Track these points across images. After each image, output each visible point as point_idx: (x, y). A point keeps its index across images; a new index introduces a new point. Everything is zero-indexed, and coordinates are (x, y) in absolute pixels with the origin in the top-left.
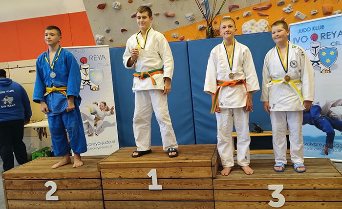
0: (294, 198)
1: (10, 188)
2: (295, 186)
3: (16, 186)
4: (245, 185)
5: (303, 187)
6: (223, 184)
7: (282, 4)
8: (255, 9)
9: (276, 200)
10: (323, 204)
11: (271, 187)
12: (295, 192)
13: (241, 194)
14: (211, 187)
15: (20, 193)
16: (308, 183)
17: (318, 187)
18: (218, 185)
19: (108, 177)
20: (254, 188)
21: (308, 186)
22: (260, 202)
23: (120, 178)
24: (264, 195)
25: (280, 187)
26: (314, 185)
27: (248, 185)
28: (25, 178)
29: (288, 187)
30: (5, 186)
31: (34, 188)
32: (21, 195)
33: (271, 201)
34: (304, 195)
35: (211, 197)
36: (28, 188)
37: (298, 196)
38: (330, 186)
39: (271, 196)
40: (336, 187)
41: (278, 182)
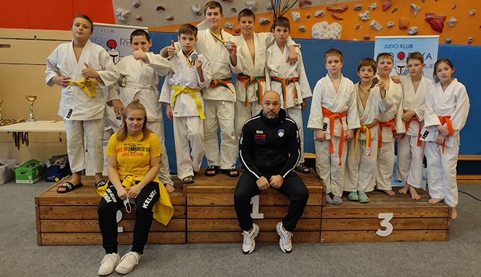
0: (401, 227)
1: (47, 217)
2: (404, 215)
3: (57, 214)
4: (355, 214)
5: (411, 216)
6: (333, 213)
7: (359, 9)
8: (329, 10)
9: (384, 229)
10: (427, 232)
11: (381, 216)
12: (403, 220)
13: (349, 223)
14: (319, 216)
15: (62, 224)
16: (416, 211)
17: (425, 215)
18: (327, 214)
19: (196, 204)
20: (364, 216)
21: (416, 214)
22: (368, 231)
23: (212, 205)
24: (373, 224)
25: (390, 216)
26: (421, 214)
27: (359, 214)
28: (74, 203)
29: (398, 215)
30: (39, 214)
31: (86, 217)
32: (64, 226)
33: (379, 230)
34: (411, 223)
35: (317, 226)
36: (77, 217)
37: (405, 224)
38: (435, 215)
39: (379, 225)
40: (440, 216)
41: (389, 210)
